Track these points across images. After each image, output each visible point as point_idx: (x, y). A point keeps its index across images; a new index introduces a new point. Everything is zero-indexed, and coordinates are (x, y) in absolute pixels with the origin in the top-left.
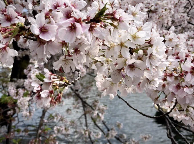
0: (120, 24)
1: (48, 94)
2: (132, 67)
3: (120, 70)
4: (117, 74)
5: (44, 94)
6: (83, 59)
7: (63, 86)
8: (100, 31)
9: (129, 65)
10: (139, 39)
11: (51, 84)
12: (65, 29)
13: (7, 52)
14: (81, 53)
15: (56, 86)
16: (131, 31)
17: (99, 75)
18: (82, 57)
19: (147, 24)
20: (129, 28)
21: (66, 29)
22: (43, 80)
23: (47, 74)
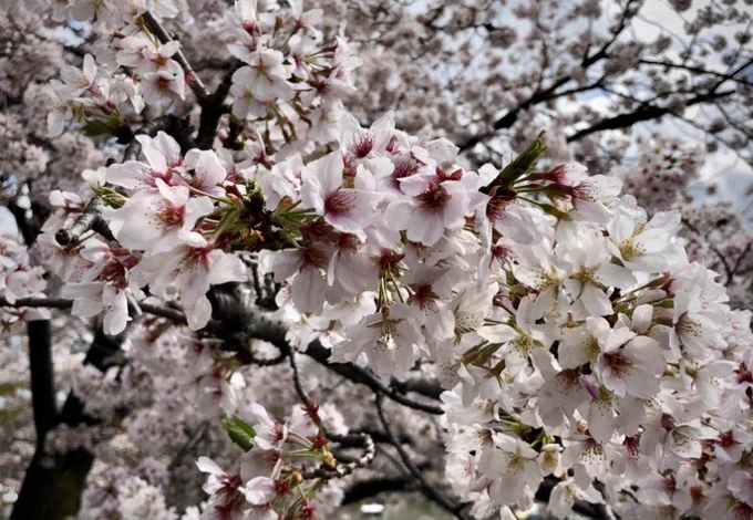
0: (581, 204)
1: (269, 492)
2: (616, 361)
3: (571, 375)
4: (561, 388)
5: (253, 492)
6: (444, 328)
7: (315, 480)
8: (520, 218)
9: (606, 355)
10: (643, 259)
11: (276, 460)
12: (408, 204)
13: (207, 269)
14: (439, 304)
15: (295, 473)
16: (618, 231)
17: (461, 431)
18: (440, 320)
19: (661, 218)
20: (613, 216)
21: (412, 203)
22: (251, 442)
23: (263, 424)
